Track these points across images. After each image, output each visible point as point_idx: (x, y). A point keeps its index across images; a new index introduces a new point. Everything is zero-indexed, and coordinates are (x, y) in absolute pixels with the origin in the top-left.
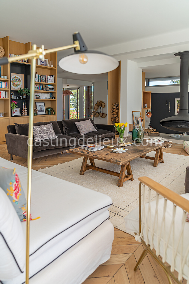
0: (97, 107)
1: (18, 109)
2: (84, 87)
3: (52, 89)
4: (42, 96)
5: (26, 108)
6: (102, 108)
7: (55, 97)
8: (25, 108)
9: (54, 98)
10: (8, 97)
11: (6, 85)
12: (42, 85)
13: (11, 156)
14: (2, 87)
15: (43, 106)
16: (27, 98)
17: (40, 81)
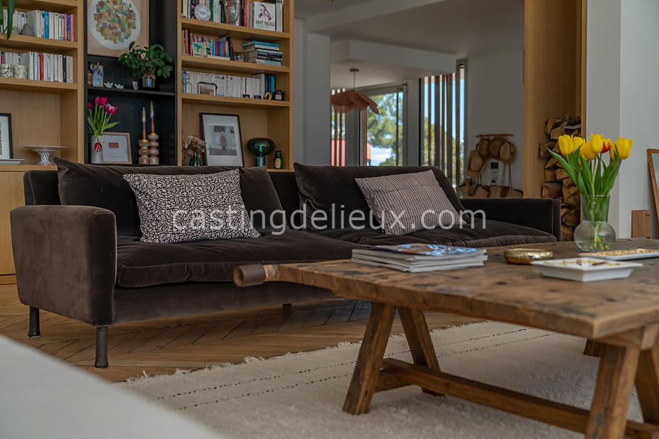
0: (477, 161)
1: (123, 140)
2: (426, 79)
3: (271, 57)
4: (230, 89)
5: (154, 136)
6: (501, 164)
7: (283, 94)
8: (149, 132)
9: (279, 97)
10: (75, 81)
11: (69, 29)
12: (228, 39)
13: (35, 313)
14: (51, 36)
15: (232, 132)
16: (159, 90)
17: (217, 19)
